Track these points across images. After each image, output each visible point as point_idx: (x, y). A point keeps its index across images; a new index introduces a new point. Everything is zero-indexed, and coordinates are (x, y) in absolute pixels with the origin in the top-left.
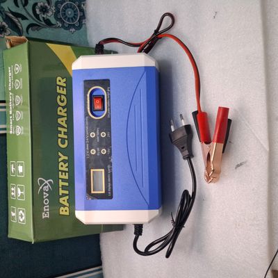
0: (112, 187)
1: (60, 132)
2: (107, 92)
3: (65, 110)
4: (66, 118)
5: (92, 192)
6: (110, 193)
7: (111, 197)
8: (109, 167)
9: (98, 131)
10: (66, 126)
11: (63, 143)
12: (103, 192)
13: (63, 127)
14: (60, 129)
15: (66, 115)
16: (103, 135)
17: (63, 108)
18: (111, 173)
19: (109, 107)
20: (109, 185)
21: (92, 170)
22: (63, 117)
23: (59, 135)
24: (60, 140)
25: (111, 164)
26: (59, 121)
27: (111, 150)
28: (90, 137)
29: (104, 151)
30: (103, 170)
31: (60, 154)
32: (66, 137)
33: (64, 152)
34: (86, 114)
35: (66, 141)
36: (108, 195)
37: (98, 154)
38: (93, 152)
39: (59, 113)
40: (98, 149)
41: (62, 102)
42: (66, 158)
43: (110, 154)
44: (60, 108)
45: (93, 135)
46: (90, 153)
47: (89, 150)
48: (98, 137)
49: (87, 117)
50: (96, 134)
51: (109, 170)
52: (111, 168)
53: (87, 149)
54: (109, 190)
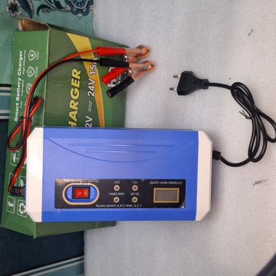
0: (173, 180)
5: (178, 202)
6: (179, 183)
7: (184, 181)
8: (151, 183)
9: (112, 194)
12: (178, 189)
16: (117, 188)
18: (159, 180)
20: (172, 183)
21: (155, 202)
25: (149, 180)
27: (134, 180)
28: (119, 203)
30: (155, 189)
36: (182, 185)
37: (138, 194)
38: (135, 200)
40: (132, 194)
43: (139, 181)
45: (117, 200)
46: (136, 204)
47: (133, 204)
48: (119, 194)
49: (97, 206)
50: (115, 196)
51: (155, 183)
52: (153, 180)
53: (131, 206)
54: (176, 183)
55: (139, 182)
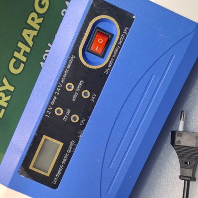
0: (63, 172)
1: (19, 50)
2: (121, 33)
3: (41, 20)
4: (35, 33)
5: (31, 167)
6: (56, 180)
7: (55, 187)
8: (72, 143)
9: (80, 84)
10: (31, 43)
11: (16, 66)
12: (48, 175)
13: (26, 44)
14: (20, 45)
15: (37, 27)
16: (86, 94)
17: (39, 16)
18: (71, 155)
19: (114, 58)
20: (60, 169)
21: (45, 137)
22: (33, 29)
23: (16, 54)
24: (13, 60)
25: (77, 141)
26: (25, 32)
27: (86, 122)
28: (63, 88)
29: (75, 118)
30: (61, 144)
31: (5, 81)
32: (24, 59)
33: (12, 79)
34: (74, 52)
35: (22, 65)
36: (51, 182)
37: (65, 119)
38: (59, 111)
39: (29, 21)
40: (68, 111)
41: (42, 6)
42: (12, 89)
43: (83, 127)
44: (33, 15)
45: (70, 87)
46: (53, 111)
47: (54, 107)
48: (76, 94)
49: (73, 57)
50: (76, 87)
51: (70, 148)
52: (74, 147)
53: (53, 103)
54: (57, 175)
55: (80, 127)
